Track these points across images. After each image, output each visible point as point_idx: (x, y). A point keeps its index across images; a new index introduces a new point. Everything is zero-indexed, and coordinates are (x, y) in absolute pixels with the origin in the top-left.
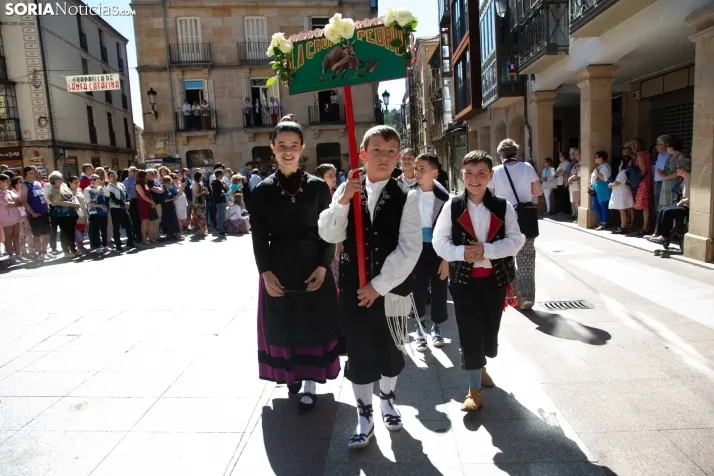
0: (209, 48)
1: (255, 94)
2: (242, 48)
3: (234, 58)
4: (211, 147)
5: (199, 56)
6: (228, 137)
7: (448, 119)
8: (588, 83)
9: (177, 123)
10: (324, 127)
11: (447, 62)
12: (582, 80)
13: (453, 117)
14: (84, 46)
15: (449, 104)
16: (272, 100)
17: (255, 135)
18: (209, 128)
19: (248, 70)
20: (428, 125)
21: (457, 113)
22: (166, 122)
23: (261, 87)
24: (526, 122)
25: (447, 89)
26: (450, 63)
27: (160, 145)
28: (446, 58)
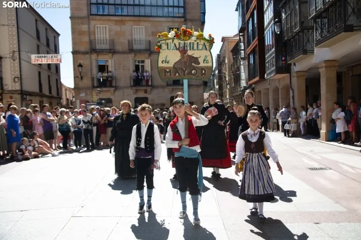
0: (112, 42)
1: (137, 67)
2: (130, 43)
3: (126, 48)
4: (112, 97)
5: (107, 47)
6: (122, 91)
7: (243, 83)
8: (324, 69)
9: (93, 83)
10: (175, 87)
11: (243, 52)
12: (321, 68)
13: (247, 83)
14: (38, 38)
15: (244, 75)
16: (146, 72)
17: (137, 91)
18: (111, 86)
19: (133, 55)
20: (230, 87)
21: (249, 81)
22: (87, 82)
23: (140, 64)
24: (291, 87)
25: (242, 67)
26: (244, 53)
27: (83, 95)
28: (242, 50)
